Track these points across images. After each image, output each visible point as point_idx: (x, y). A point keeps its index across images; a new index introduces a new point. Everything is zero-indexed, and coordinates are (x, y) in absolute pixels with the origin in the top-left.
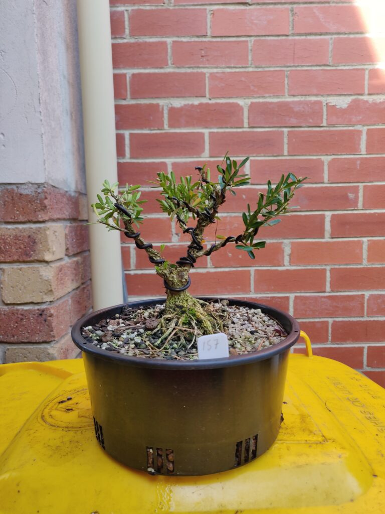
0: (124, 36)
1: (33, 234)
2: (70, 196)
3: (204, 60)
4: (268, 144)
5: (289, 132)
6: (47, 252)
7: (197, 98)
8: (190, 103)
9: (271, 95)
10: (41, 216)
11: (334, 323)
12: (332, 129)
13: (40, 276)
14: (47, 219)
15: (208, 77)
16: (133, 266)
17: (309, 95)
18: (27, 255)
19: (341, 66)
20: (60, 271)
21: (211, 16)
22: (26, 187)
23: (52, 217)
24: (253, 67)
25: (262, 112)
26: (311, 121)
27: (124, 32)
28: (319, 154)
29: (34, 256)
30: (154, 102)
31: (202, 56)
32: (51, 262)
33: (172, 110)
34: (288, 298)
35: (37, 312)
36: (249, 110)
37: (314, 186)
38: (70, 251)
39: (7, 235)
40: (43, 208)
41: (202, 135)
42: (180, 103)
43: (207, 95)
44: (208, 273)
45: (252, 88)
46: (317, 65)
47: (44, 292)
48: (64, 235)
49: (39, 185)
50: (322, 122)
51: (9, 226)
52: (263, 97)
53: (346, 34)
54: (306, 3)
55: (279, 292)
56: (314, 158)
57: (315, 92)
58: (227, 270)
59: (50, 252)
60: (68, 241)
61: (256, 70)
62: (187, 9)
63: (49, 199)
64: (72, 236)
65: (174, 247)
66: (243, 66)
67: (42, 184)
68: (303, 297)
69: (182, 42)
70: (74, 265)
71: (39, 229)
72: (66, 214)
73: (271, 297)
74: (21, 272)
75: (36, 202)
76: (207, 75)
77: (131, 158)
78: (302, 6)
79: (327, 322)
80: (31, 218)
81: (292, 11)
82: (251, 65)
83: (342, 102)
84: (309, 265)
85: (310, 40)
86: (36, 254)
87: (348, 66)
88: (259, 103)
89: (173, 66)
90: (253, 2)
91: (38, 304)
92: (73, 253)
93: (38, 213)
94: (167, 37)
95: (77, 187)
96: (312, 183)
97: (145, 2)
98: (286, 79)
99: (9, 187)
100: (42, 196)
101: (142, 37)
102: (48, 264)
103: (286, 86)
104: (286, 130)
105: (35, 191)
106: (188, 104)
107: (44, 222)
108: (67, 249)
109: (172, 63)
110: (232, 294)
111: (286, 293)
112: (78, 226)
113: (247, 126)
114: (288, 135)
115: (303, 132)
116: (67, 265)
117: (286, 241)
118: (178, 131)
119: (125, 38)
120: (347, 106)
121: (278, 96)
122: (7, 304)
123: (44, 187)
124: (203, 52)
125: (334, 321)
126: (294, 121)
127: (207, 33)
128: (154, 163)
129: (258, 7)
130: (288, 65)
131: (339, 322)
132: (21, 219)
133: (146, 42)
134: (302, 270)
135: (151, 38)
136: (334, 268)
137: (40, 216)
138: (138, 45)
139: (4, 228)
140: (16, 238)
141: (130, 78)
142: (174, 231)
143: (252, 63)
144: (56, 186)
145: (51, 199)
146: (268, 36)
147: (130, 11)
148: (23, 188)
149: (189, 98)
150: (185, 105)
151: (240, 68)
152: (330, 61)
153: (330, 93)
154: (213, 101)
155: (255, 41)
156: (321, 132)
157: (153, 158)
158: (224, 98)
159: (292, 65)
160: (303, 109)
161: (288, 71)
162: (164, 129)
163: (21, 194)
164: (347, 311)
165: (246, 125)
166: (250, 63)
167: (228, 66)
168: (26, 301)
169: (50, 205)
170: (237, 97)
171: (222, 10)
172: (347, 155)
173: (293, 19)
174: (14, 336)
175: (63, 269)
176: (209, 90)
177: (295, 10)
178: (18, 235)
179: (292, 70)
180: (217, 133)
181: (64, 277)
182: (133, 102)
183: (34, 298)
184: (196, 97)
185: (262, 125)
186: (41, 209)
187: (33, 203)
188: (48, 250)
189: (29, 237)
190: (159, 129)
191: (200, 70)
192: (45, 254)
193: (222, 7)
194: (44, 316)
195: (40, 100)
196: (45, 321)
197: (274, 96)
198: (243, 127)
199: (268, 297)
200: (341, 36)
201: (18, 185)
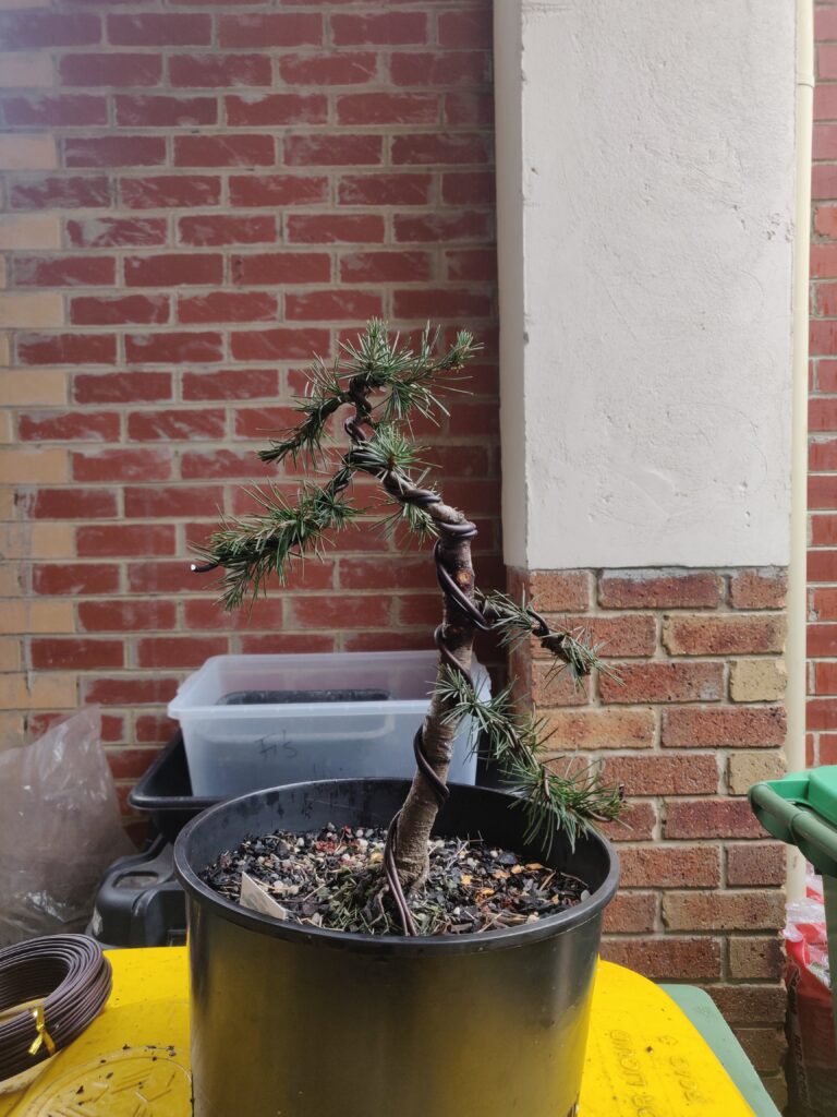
1: (771, 623)
10: (782, 603)
13: (775, 670)
18: (762, 646)
22: (767, 570)
29: (771, 647)
35: (770, 711)
39: (743, 623)
40: (783, 593)
47: (778, 688)
49: (782, 568)
51: (745, 614)
67: (786, 567)
71: (779, 617)
74: (754, 666)
80: (769, 605)
86: (773, 645)
91: (770, 702)
93: (778, 599)
99: (749, 570)
100: (784, 580)
102: (783, 656)
105: (777, 575)
107: (783, 609)
122: (738, 702)
132: (760, 605)
137: (779, 602)
139: (739, 615)
140: (753, 627)
148: (764, 572)
163: (761, 578)
168: (758, 699)
174: (741, 740)
178: (755, 624)
183: (767, 695)
187: (773, 588)
189: (767, 625)
192: (784, 645)
194: (777, 716)
196: (778, 722)
201: (758, 568)
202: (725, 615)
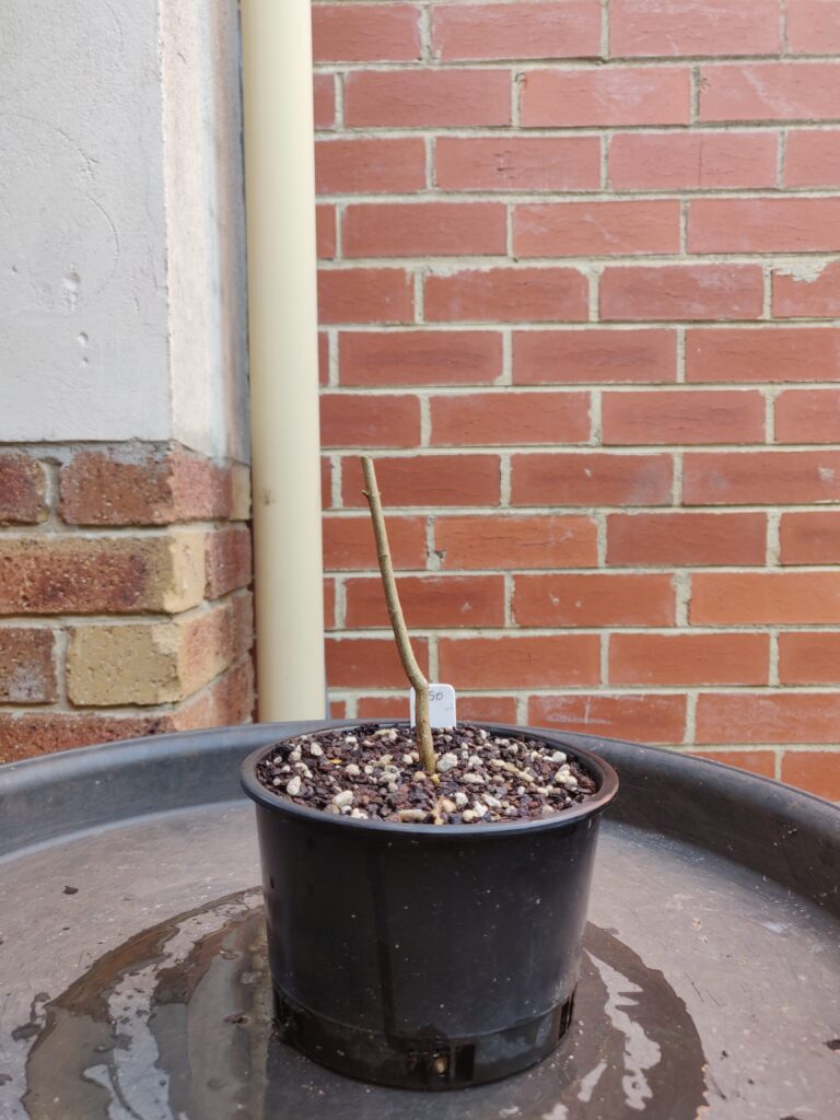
0: (333, 128)
1: (141, 553)
2: (216, 468)
3: (505, 177)
4: (640, 358)
5: (687, 332)
6: (171, 593)
7: (487, 258)
8: (472, 268)
9: (650, 252)
10: (160, 514)
11: (788, 755)
12: (782, 326)
13: (153, 645)
14: (172, 519)
15: (512, 214)
16: (339, 623)
17: (732, 254)
18: (126, 598)
19: (804, 191)
20: (195, 635)
21: (522, 85)
22: (130, 449)
23: (182, 516)
24: (609, 194)
25: (627, 289)
26: (737, 308)
27: (332, 118)
28: (755, 381)
29: (143, 601)
30: (395, 264)
31: (500, 170)
32: (177, 614)
33: (433, 285)
34: (682, 699)
35: (144, 725)
36: (600, 285)
37: (743, 450)
38: (213, 590)
39: (85, 554)
40: (164, 495)
41: (498, 336)
42: (451, 269)
43: (510, 252)
44: (506, 640)
45: (608, 237)
46: (749, 190)
47: (160, 681)
48: (202, 556)
49: (157, 445)
50: (761, 312)
51: (89, 535)
52: (632, 257)
53: (813, 123)
54: (726, 58)
55: (664, 684)
56: (744, 388)
57: (747, 246)
58: (548, 633)
59: (175, 593)
60: (210, 566)
61: (617, 198)
62: (468, 71)
63: (177, 474)
64: (218, 557)
65: (431, 581)
66: (590, 190)
67: (165, 442)
68: (717, 695)
69: (456, 139)
70: (220, 619)
71: (152, 542)
72: (208, 507)
73: (647, 696)
74: (111, 636)
75: (149, 481)
76: (510, 210)
77: (342, 384)
78: (718, 63)
79: (772, 754)
80: (137, 518)
81: (697, 74)
82: (606, 187)
83: (808, 269)
84: (731, 626)
85: (735, 136)
86: (146, 597)
87: (820, 190)
88: (623, 269)
89: (437, 189)
90: (613, 56)
91: (145, 706)
92: (218, 594)
93: (153, 506)
94: (424, 129)
95: (228, 450)
96: (738, 445)
97: (379, 56)
98: (682, 219)
99: (93, 449)
100: (163, 468)
101: (371, 129)
102: (171, 619)
103: (682, 233)
104: (681, 328)
105: (147, 459)
106: (468, 270)
107: (164, 526)
108: (208, 585)
109: (435, 183)
110: (559, 689)
111: (680, 687)
112: (228, 534)
113: (597, 319)
114: (685, 339)
115: (719, 332)
116: (207, 620)
117: (680, 572)
118: (444, 327)
119: (333, 131)
120: (817, 276)
121: (664, 256)
122: (80, 707)
123: (169, 449)
124: (502, 161)
125: (787, 752)
126: (699, 309)
127: (511, 120)
128: (390, 398)
129: (623, 66)
130: (688, 188)
131: (798, 754)
132: (116, 518)
133: (379, 140)
134: (715, 635)
135: (390, 131)
136: (788, 633)
137: (156, 513)
138: (362, 145)
139: (78, 538)
140: (103, 560)
141: (342, 214)
142: (431, 545)
143: (607, 184)
144: (192, 446)
145: (180, 476)
146: (644, 127)
147: (346, 75)
148: (123, 452)
149: (470, 259)
150: (461, 273)
151: (582, 194)
152: (779, 182)
153: (777, 250)
154: (522, 265)
155: (615, 137)
156: (759, 332)
157: (389, 386)
158: (547, 258)
159: (697, 188)
160: (719, 284)
161: (686, 202)
162: (414, 325)
163: (117, 465)
164: (818, 730)
165: (593, 316)
166: (603, 184)
167: (556, 190)
168: (119, 702)
169: (179, 489)
170: (574, 257)
171: (544, 73)
172: (816, 382)
173: (699, 92)
175: (200, 629)
176: (514, 241)
177: (702, 72)
178: (108, 555)
179: (695, 200)
180: (531, 332)
181: (201, 647)
182: (349, 265)
183: (138, 694)
184: (486, 255)
185: (629, 318)
186: (161, 498)
187: (143, 485)
188: (172, 589)
189: (132, 558)
190: (403, 324)
191: (494, 199)
192: (165, 596)
193: (543, 67)
195: (166, 262)
197: (655, 255)
198: (587, 322)
199: (639, 696)
200: (804, 128)
201: (111, 444)
202: (51, 536)
